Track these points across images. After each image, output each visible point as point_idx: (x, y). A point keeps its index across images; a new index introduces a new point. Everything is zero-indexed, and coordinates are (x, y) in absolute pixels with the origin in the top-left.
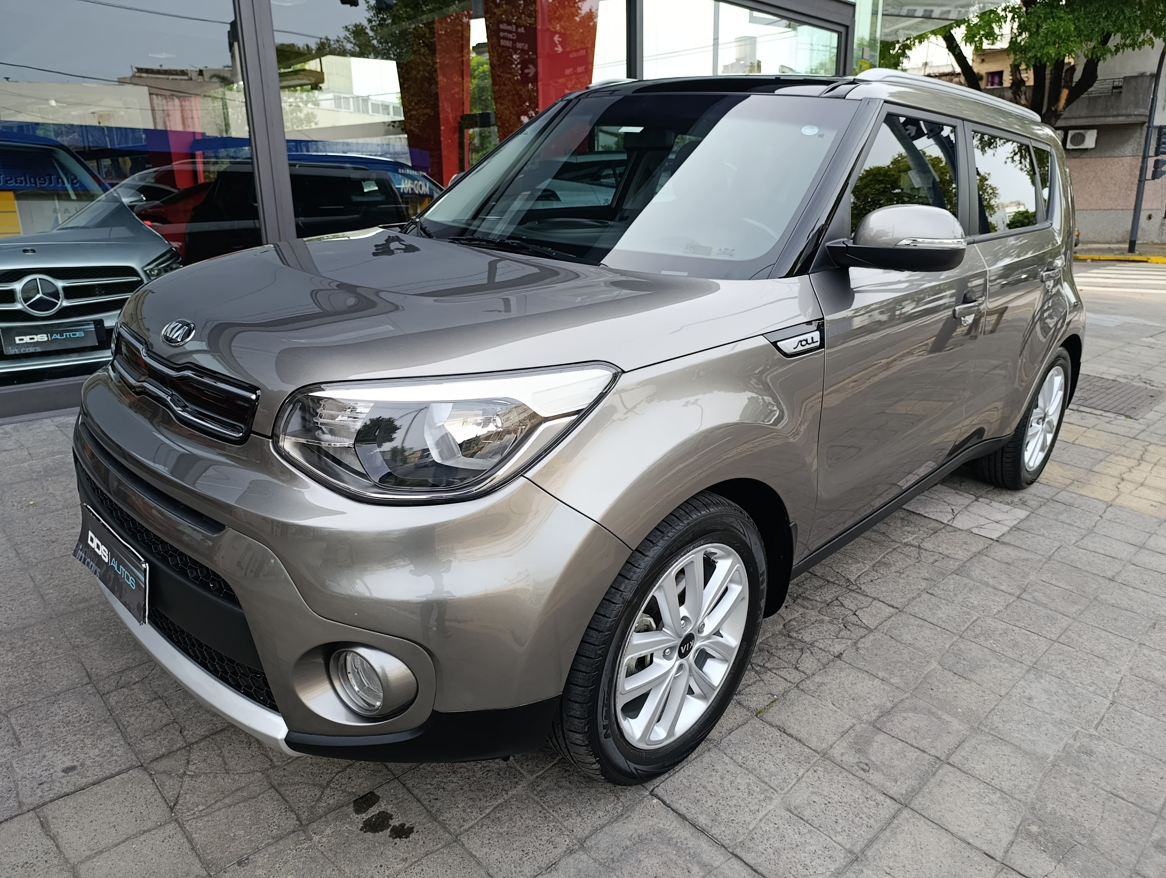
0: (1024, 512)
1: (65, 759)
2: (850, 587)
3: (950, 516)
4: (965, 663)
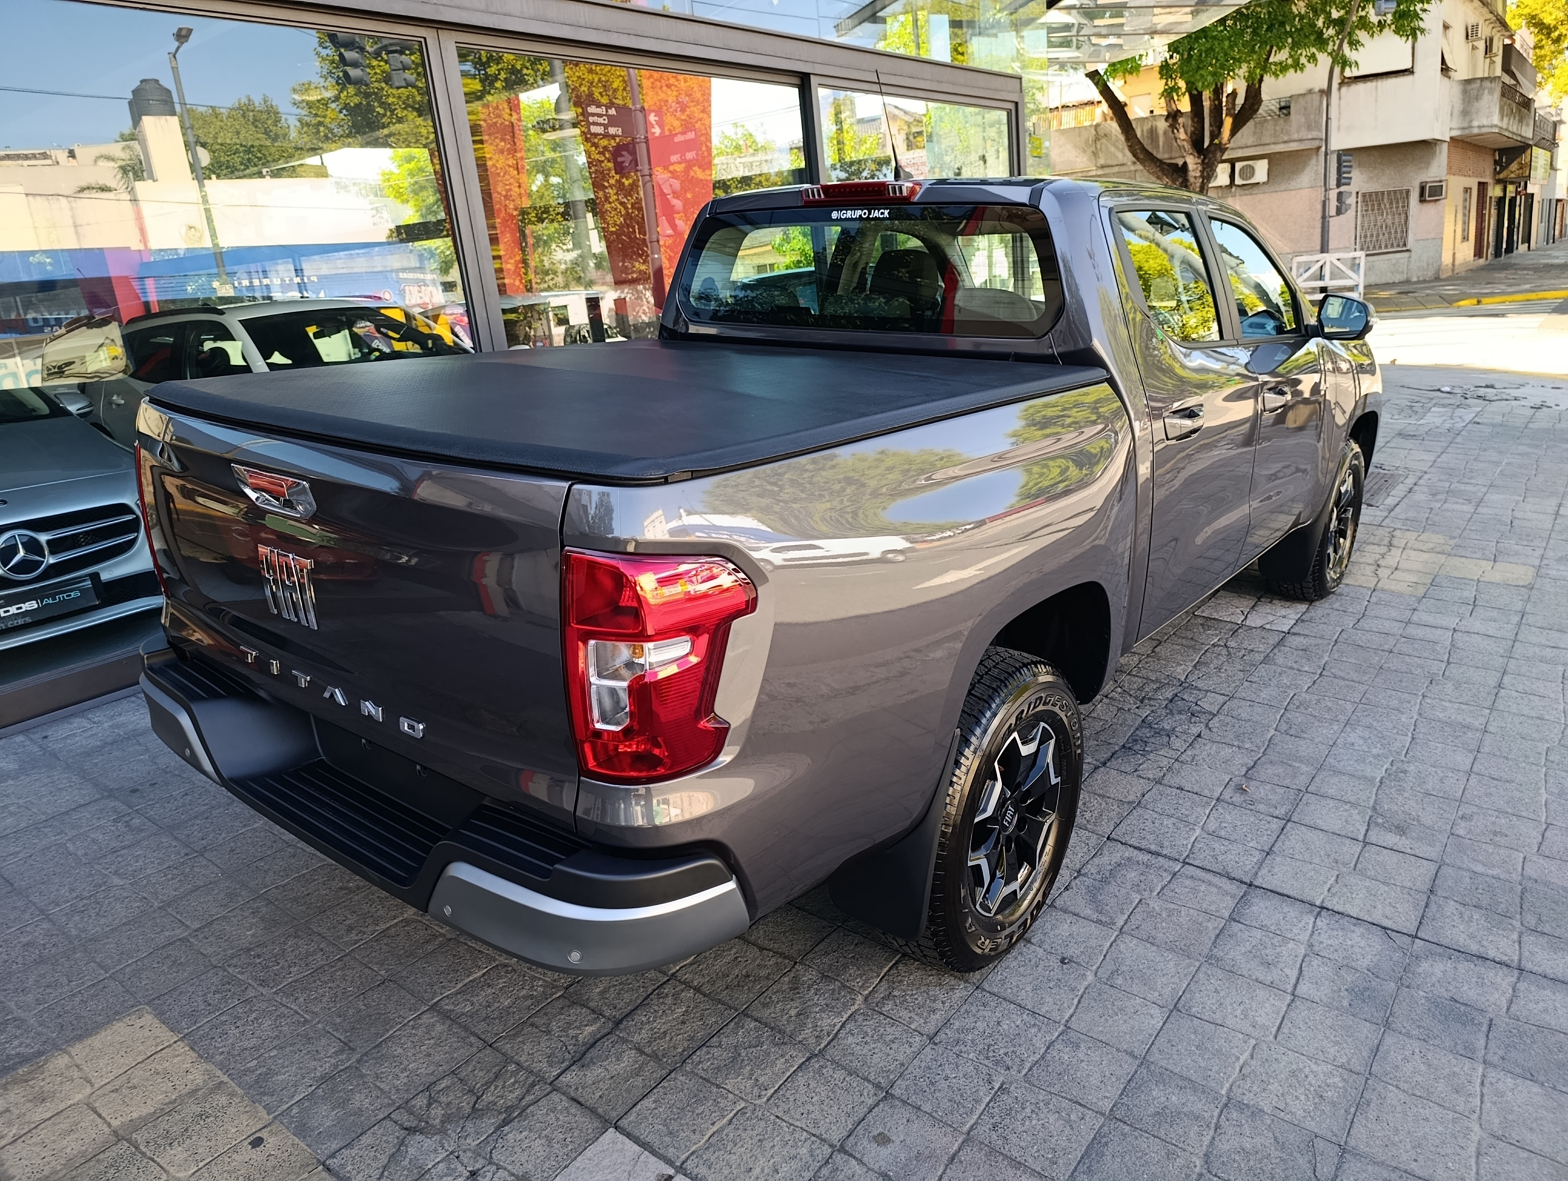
0: (1303, 605)
2: (1183, 685)
3: (1242, 618)
4: (1296, 727)
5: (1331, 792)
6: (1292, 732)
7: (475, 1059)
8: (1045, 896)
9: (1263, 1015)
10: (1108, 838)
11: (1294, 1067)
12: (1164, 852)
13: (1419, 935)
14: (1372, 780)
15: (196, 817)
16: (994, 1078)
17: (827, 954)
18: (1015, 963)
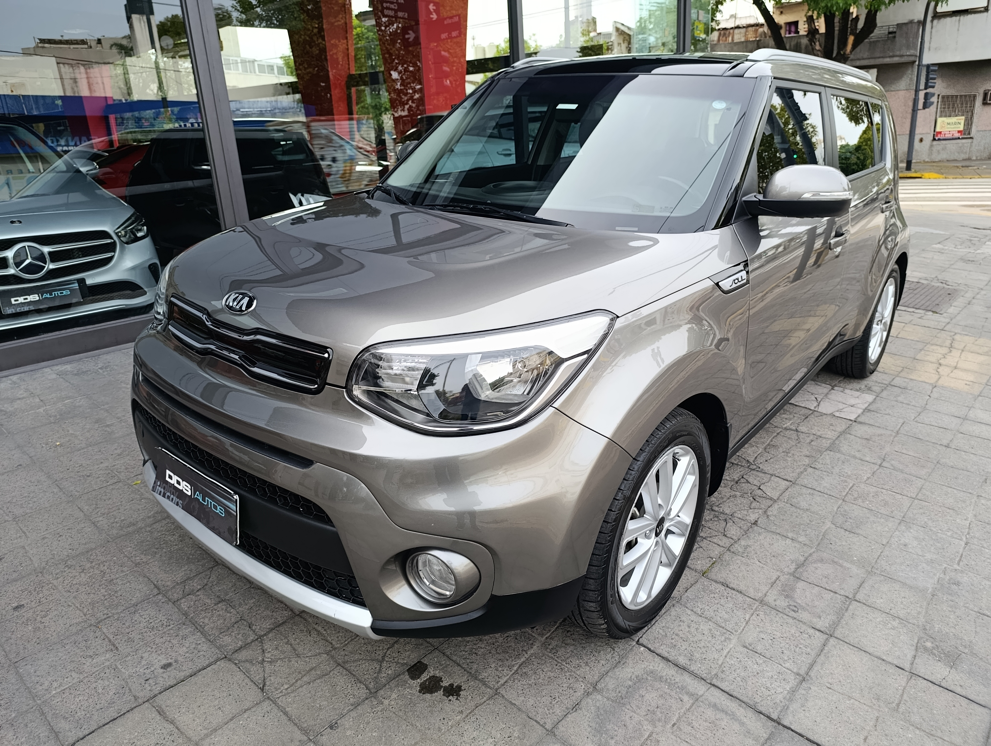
0: (871, 396)
1: (160, 658)
2: (751, 467)
3: (815, 404)
4: (851, 521)
5: (880, 602)
6: (847, 526)
12: (692, 668)
14: (923, 592)
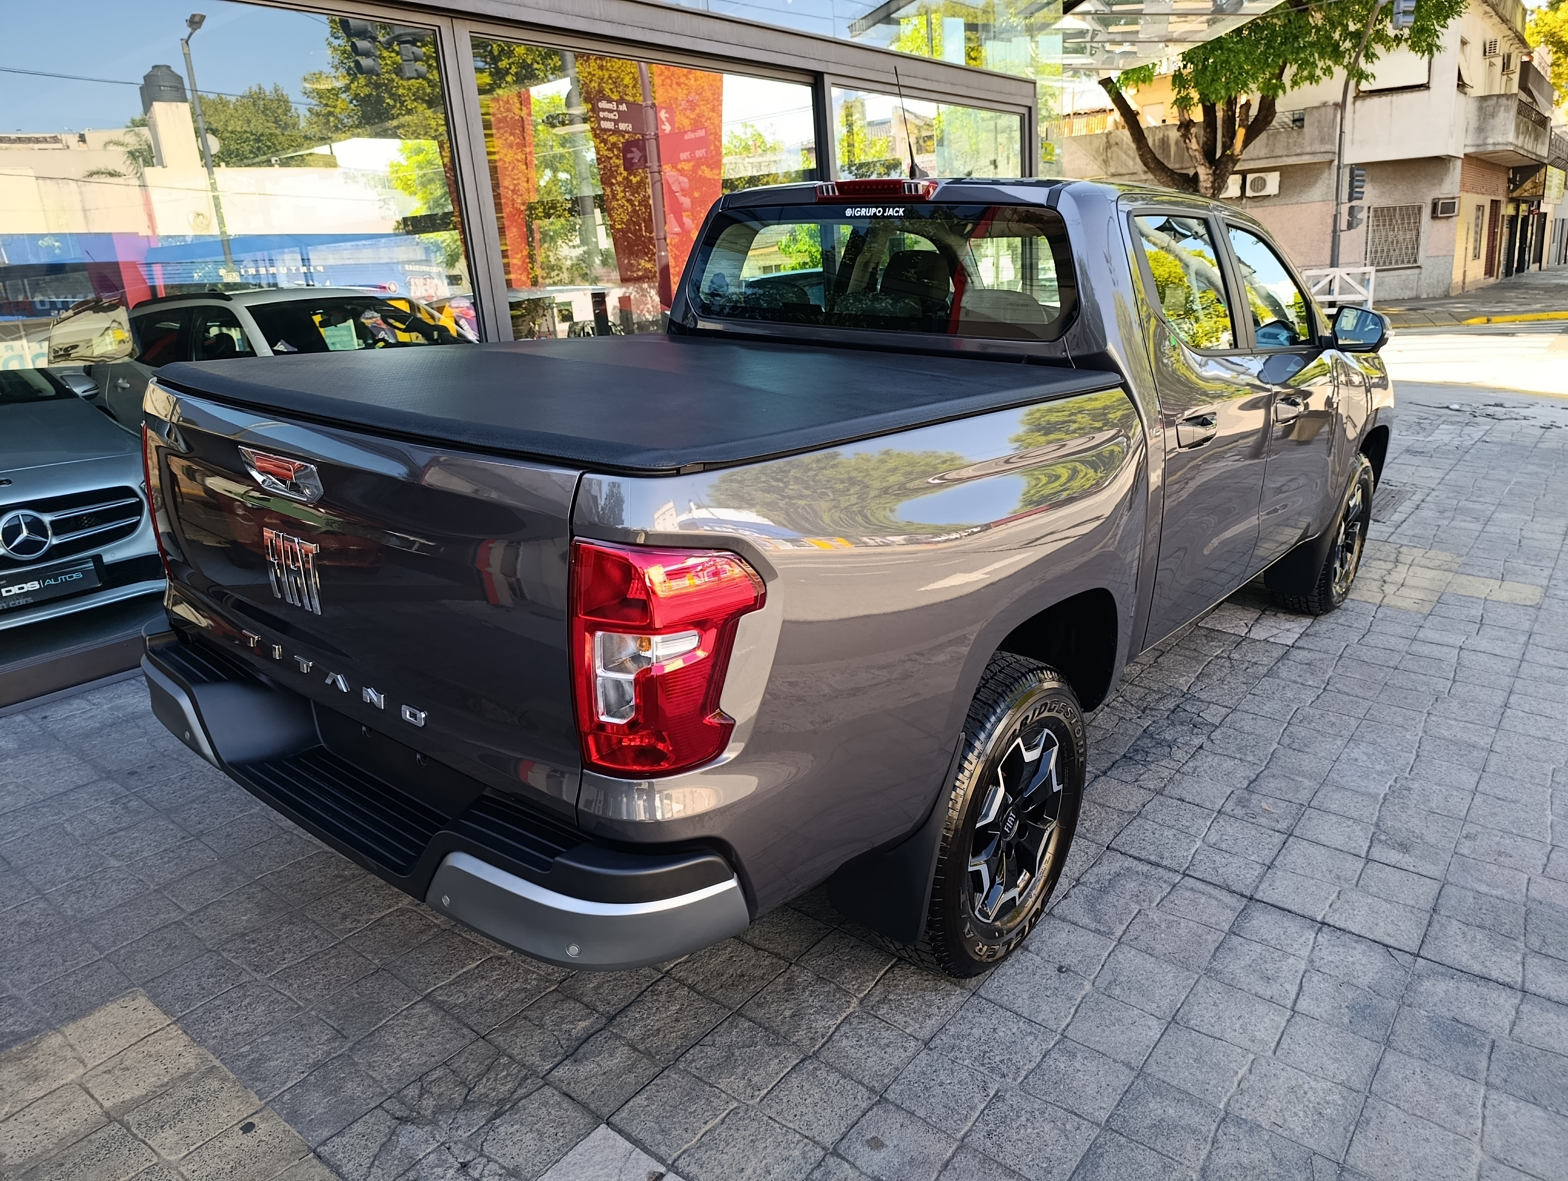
0: (1308, 619)
2: (1186, 696)
3: (1246, 630)
4: (1299, 741)
5: (1334, 807)
6: (1295, 746)
7: (468, 1051)
8: (1044, 904)
9: (1262, 1030)
10: (1108, 848)
11: (1293, 1083)
12: (1164, 863)
13: (1421, 953)
14: (1375, 797)
15: (193, 801)
16: (990, 1085)
17: (822, 955)
18: (1012, 971)
